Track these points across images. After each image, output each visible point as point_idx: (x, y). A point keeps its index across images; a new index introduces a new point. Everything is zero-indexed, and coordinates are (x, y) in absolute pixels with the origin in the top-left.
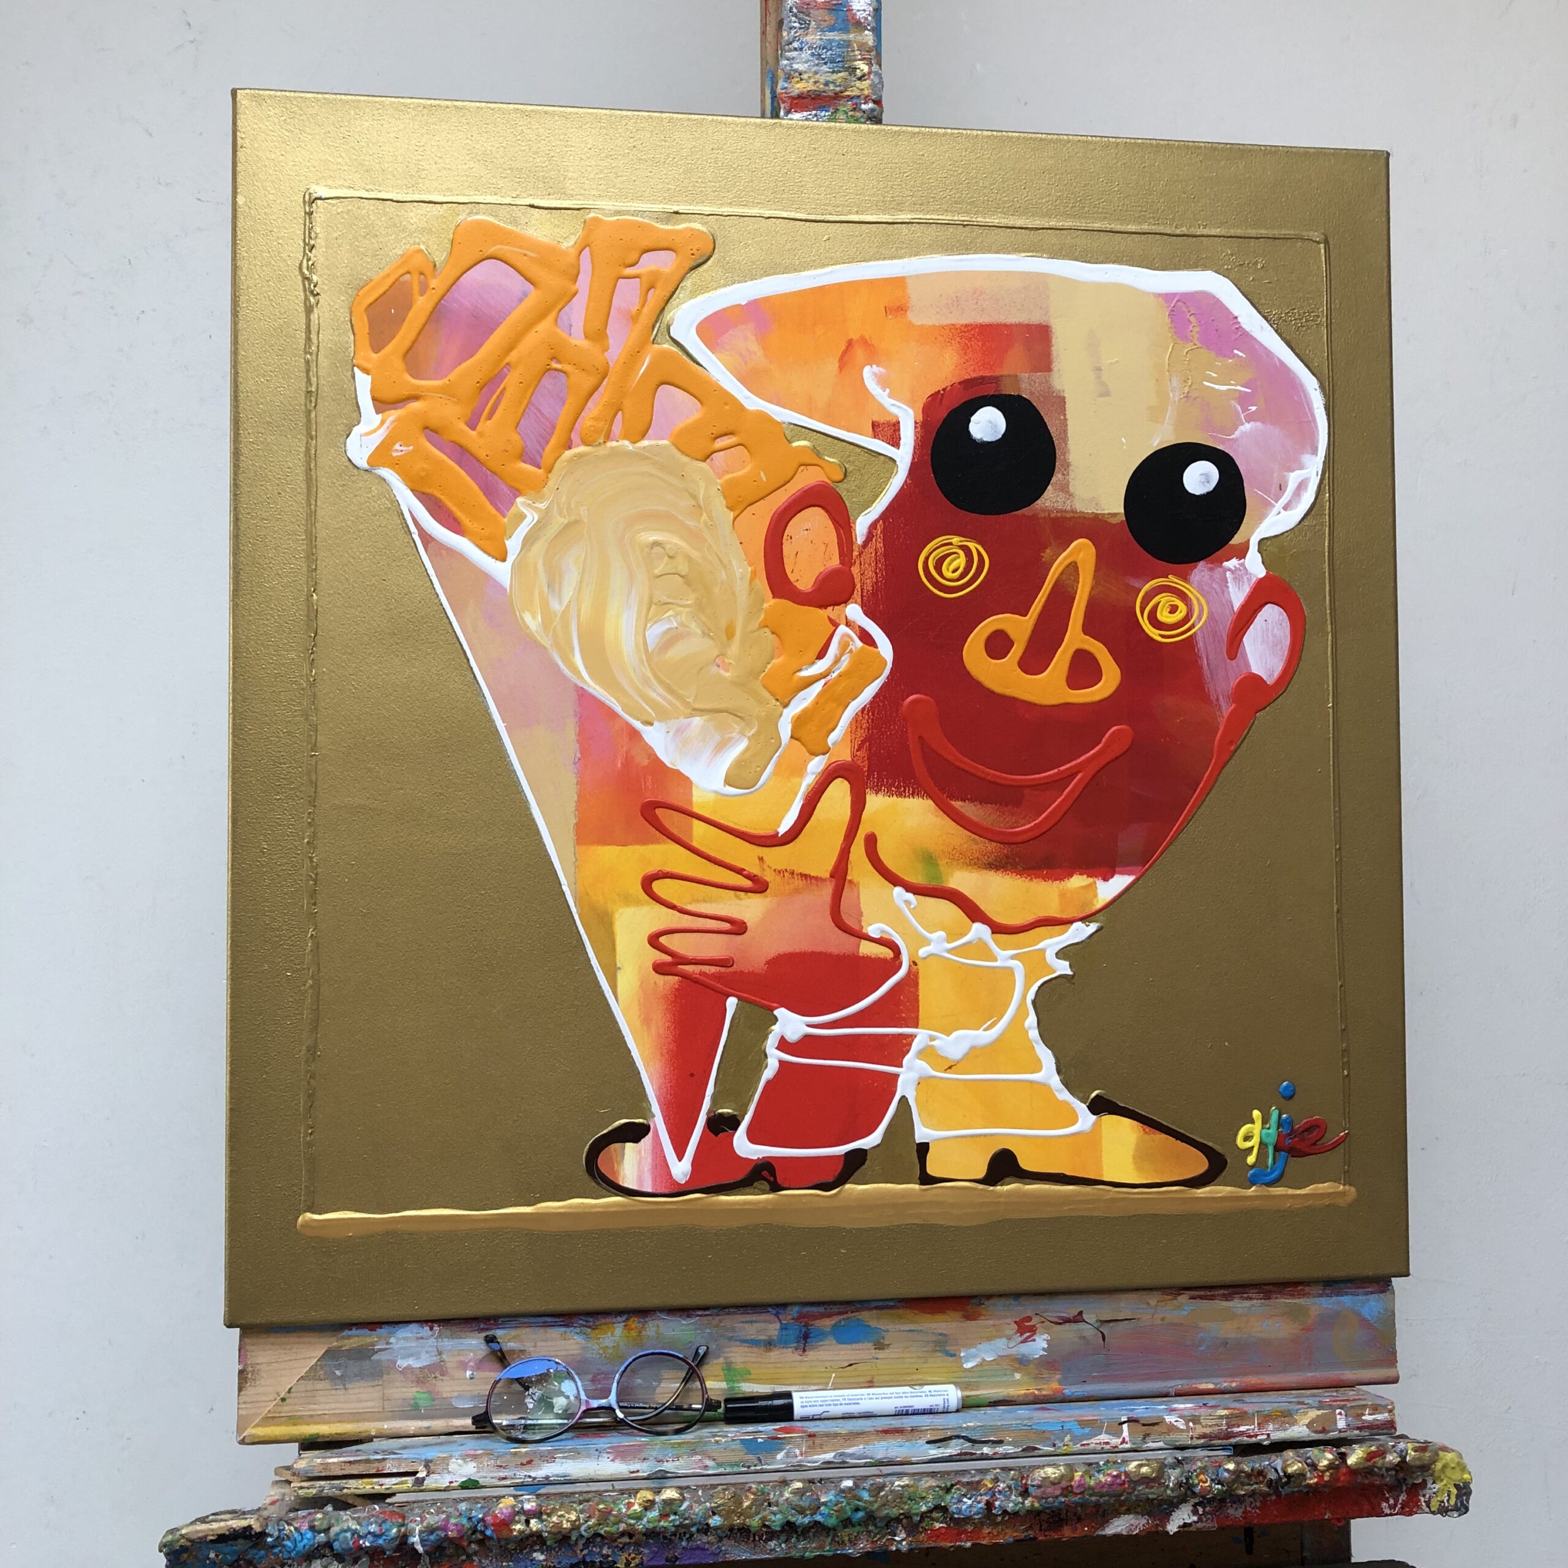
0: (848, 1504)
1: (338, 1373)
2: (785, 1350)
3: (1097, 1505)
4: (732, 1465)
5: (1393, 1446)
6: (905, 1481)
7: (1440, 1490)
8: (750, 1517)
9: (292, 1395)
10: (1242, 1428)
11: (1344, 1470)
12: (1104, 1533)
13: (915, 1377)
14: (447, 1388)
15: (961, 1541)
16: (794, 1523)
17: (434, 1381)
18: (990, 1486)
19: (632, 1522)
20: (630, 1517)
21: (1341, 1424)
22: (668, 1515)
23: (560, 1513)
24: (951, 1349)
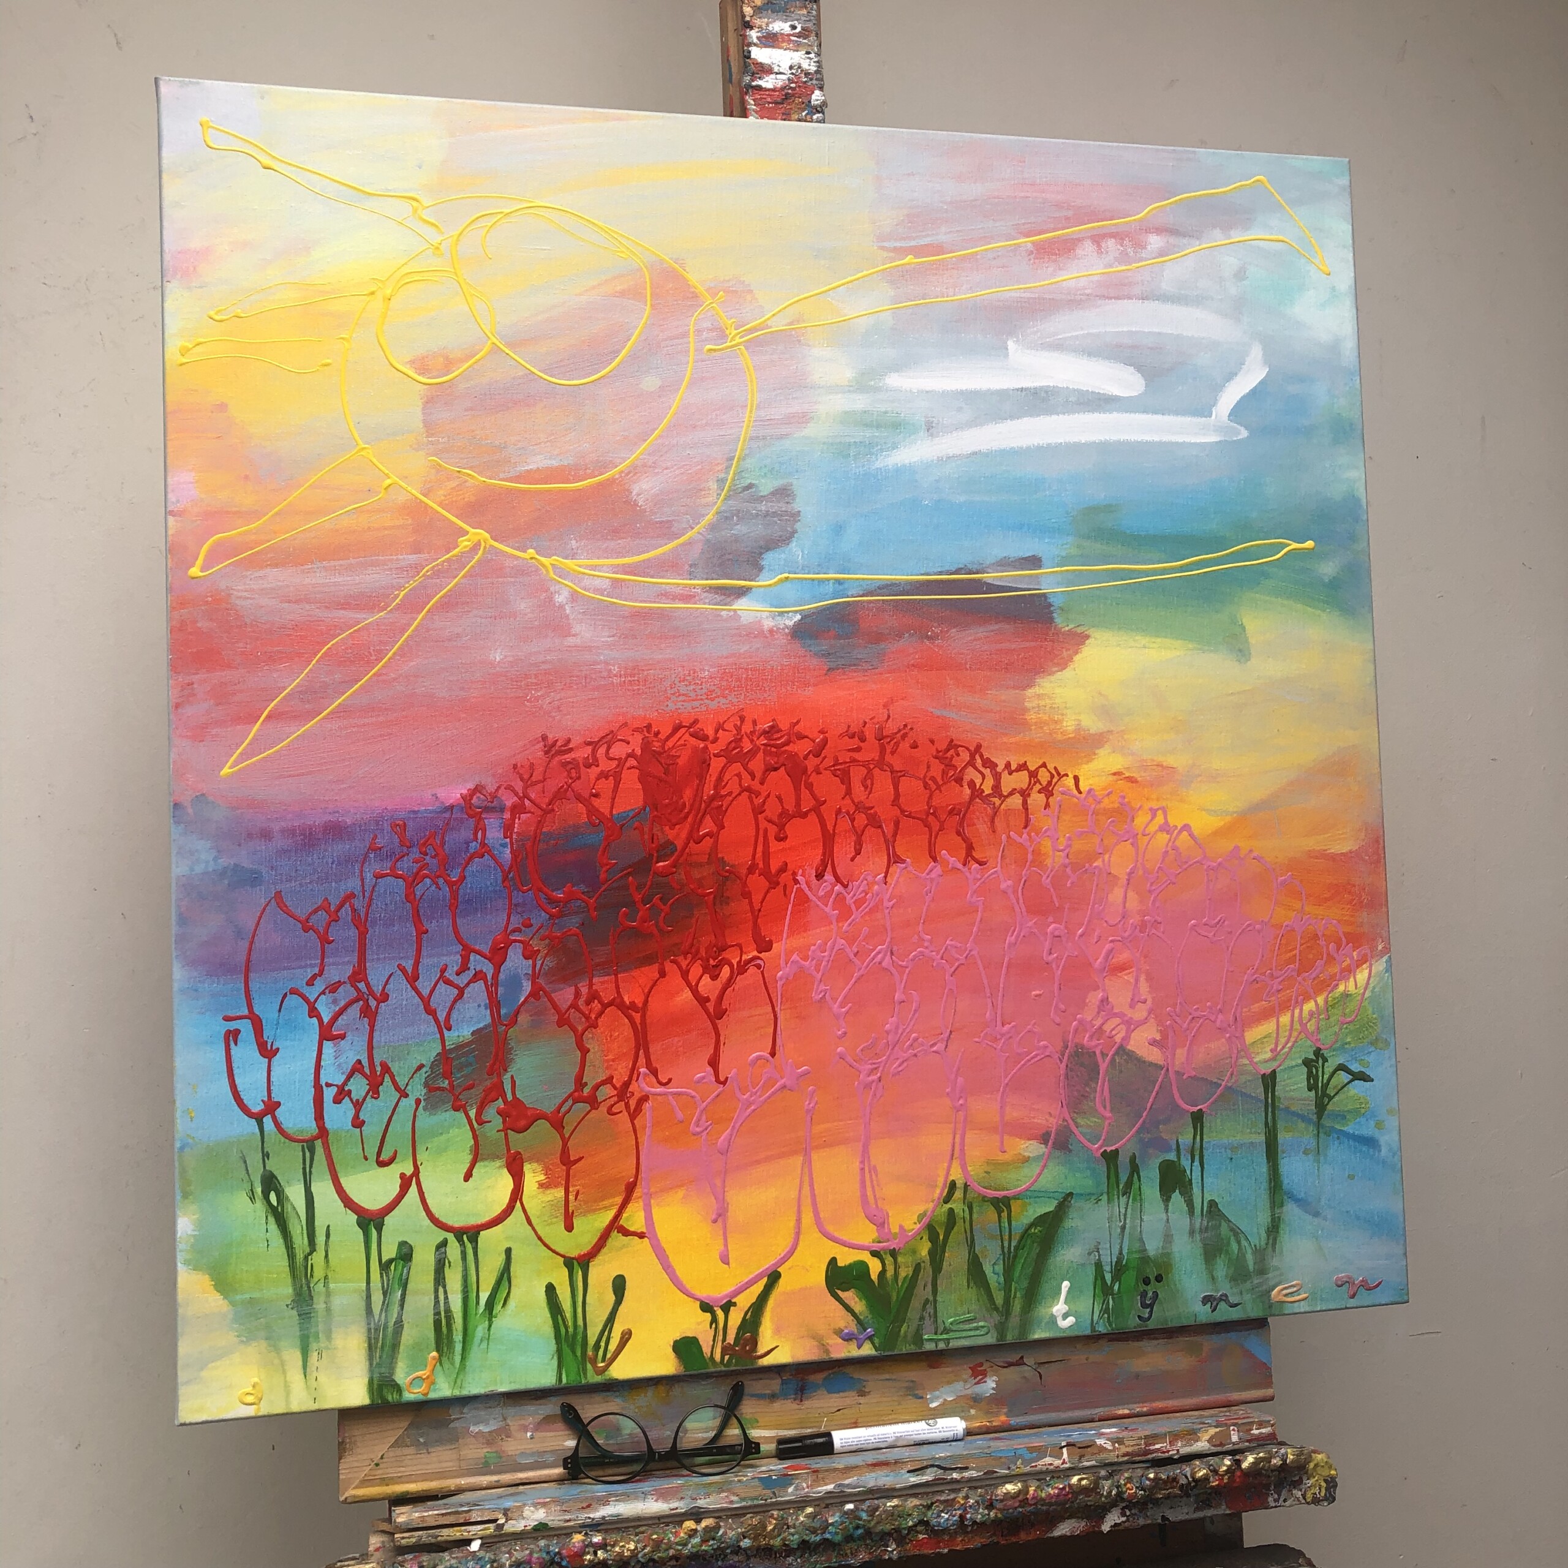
0: (851, 1523)
1: (421, 1440)
2: (785, 1401)
3: (1047, 1512)
4: (752, 1499)
5: (1276, 1452)
6: (895, 1502)
7: (1314, 1484)
8: (775, 1537)
9: (384, 1460)
10: (1157, 1446)
11: (1238, 1473)
12: (1052, 1535)
13: (890, 1417)
14: (512, 1447)
15: (940, 1548)
16: (808, 1542)
17: (500, 1442)
18: (962, 1502)
19: (680, 1548)
20: (677, 1544)
21: (1235, 1438)
22: (708, 1541)
23: (621, 1544)
24: (919, 1392)
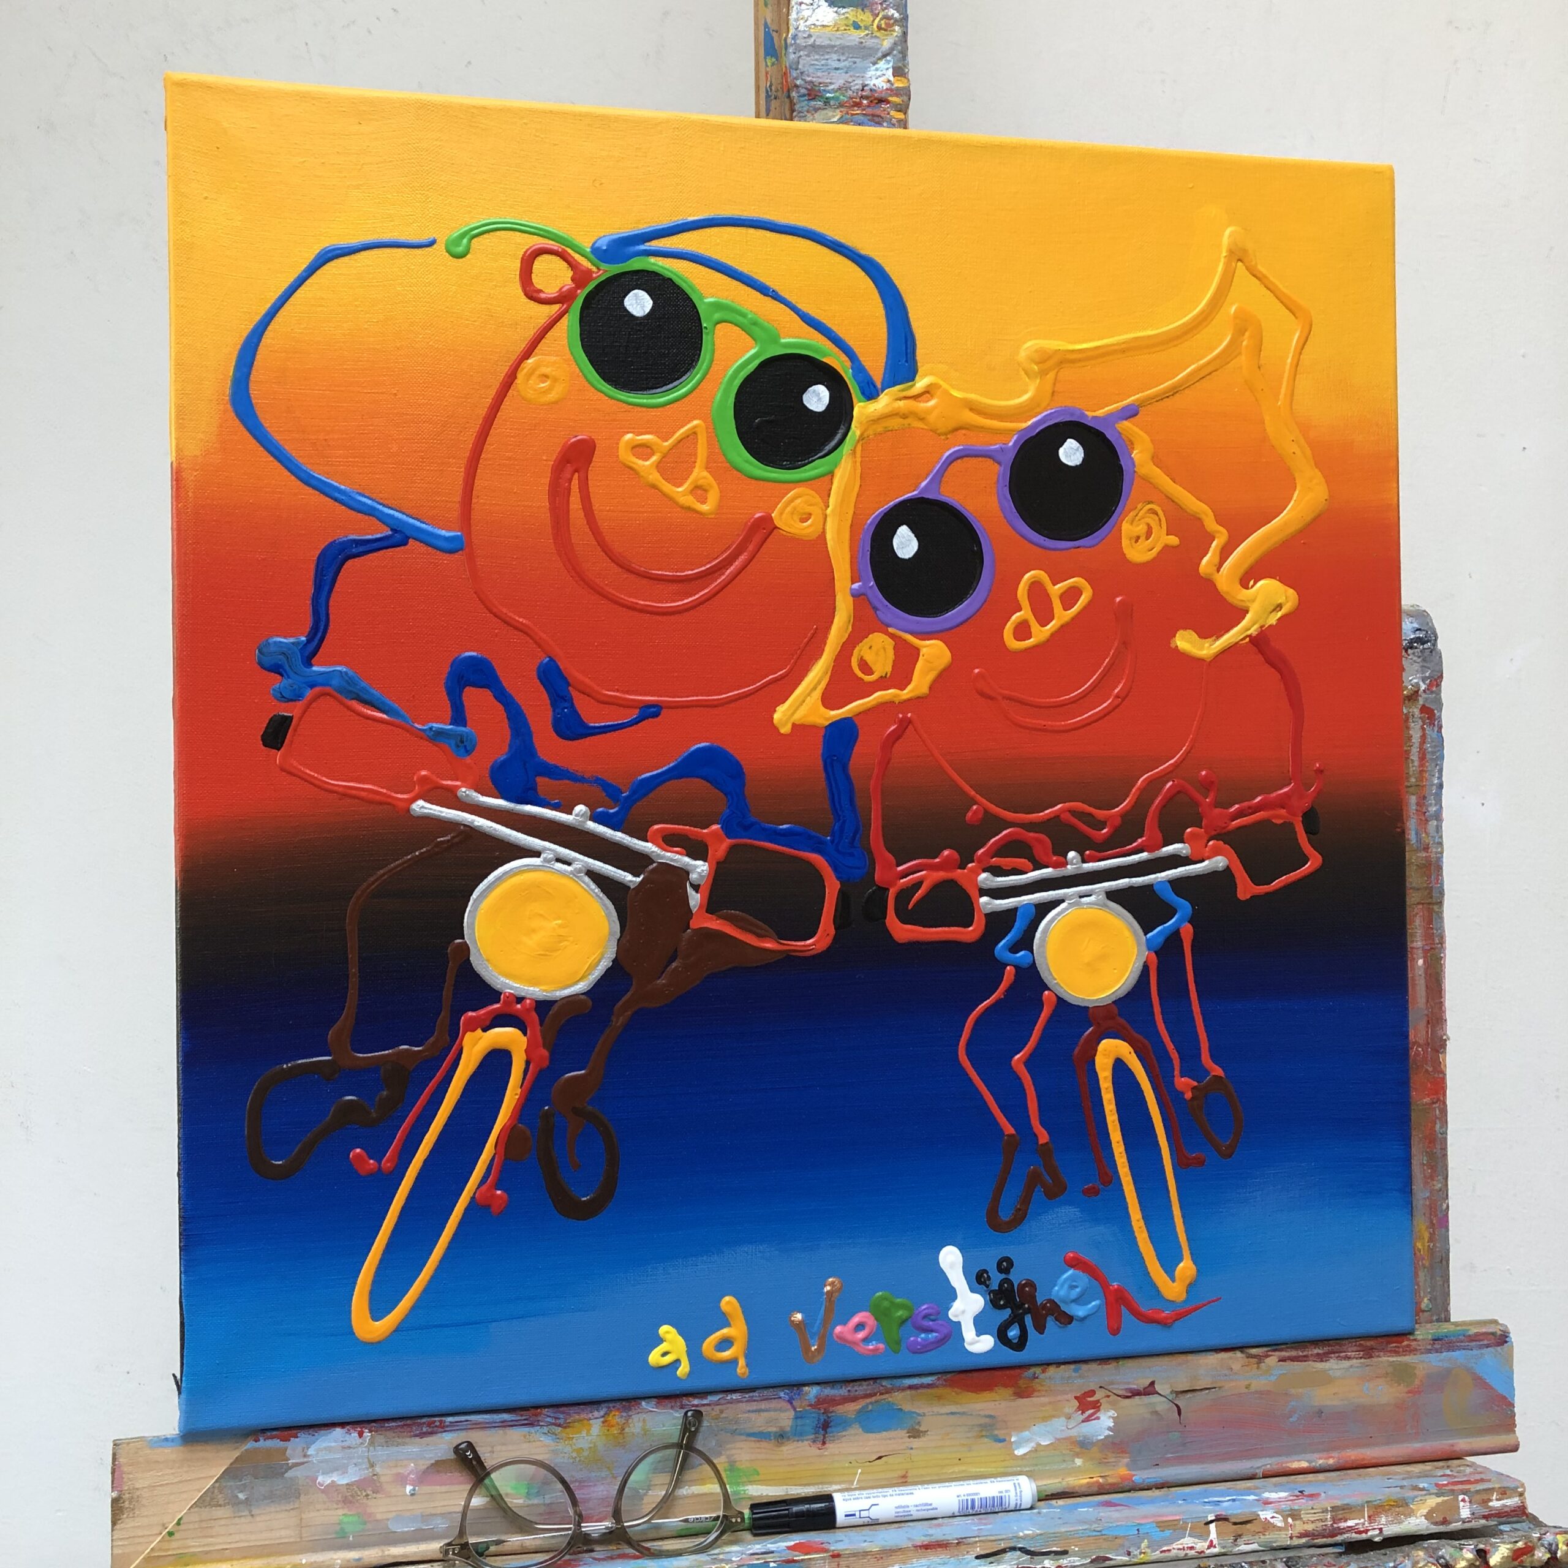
1: (241, 1496)
2: (800, 1443)
9: (181, 1527)
10: (1350, 1523)
13: (956, 1469)
14: (381, 1508)
17: (365, 1501)
21: (1464, 1513)
24: (1000, 1433)
